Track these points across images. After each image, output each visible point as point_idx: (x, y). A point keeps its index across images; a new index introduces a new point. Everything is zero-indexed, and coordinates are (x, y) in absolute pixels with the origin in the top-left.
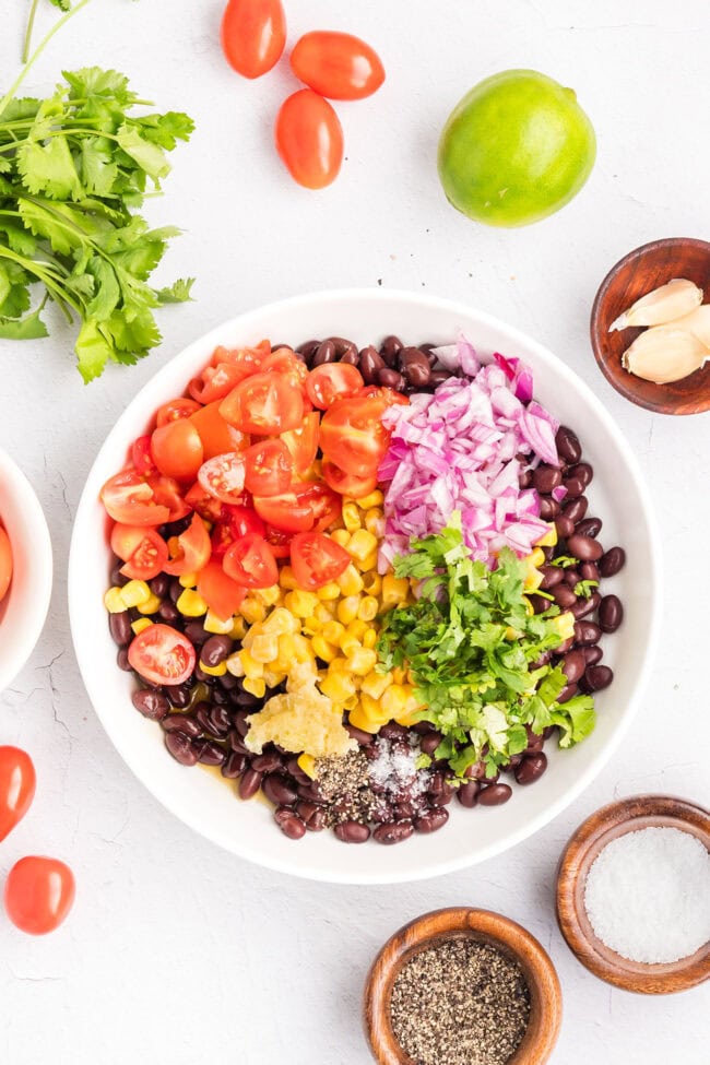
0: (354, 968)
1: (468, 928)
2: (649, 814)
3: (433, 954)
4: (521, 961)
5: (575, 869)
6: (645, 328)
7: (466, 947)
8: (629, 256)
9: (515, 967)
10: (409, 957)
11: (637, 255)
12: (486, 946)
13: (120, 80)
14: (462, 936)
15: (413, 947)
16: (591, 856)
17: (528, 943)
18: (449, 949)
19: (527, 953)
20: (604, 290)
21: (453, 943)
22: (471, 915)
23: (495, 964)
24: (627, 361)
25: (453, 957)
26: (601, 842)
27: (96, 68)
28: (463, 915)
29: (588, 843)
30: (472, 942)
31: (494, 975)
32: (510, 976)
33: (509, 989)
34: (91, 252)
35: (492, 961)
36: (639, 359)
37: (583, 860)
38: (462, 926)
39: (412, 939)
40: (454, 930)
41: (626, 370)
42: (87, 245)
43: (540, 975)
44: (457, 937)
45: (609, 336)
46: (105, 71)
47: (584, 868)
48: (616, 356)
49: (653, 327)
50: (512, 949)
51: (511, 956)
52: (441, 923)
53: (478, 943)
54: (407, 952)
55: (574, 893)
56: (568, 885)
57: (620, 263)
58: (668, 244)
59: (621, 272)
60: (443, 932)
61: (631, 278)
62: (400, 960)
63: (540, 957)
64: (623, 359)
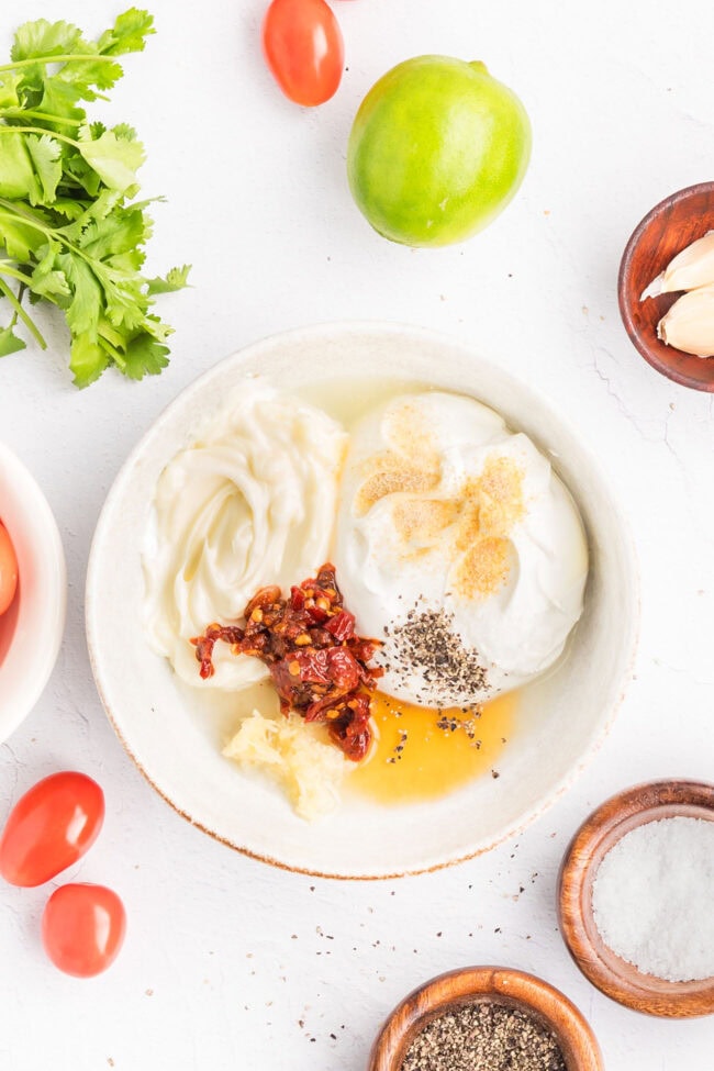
0: (356, 1038)
1: (493, 991)
2: (681, 802)
3: (452, 1020)
4: (557, 1030)
5: (587, 857)
6: (682, 293)
7: (492, 1014)
8: (659, 206)
9: (549, 1037)
10: (423, 1026)
11: (668, 205)
12: (516, 1013)
13: (72, 33)
14: (486, 1000)
15: (426, 1014)
16: (606, 845)
17: (564, 1009)
18: (471, 1014)
19: (564, 1021)
20: (631, 249)
21: (475, 1008)
22: (496, 975)
23: (525, 1035)
24: (663, 330)
25: (476, 1023)
26: (620, 829)
27: (42, 20)
28: (486, 976)
29: (605, 829)
30: (498, 1008)
31: (524, 1047)
32: (544, 1047)
33: (542, 1063)
34: (59, 247)
35: (522, 1030)
36: (677, 329)
37: (597, 847)
38: (485, 989)
39: (426, 1004)
40: (477, 993)
41: (662, 342)
42: (56, 240)
43: (580, 1048)
44: (479, 1001)
45: (641, 305)
46: (53, 24)
47: (597, 857)
48: (651, 327)
49: (692, 290)
50: (545, 1017)
51: (544, 1025)
52: (461, 985)
53: (505, 1008)
54: (420, 1020)
55: (582, 886)
56: (576, 875)
57: (649, 216)
58: (704, 190)
59: (651, 225)
60: (463, 996)
61: (663, 232)
62: (412, 1028)
63: (578, 1025)
64: (659, 329)
